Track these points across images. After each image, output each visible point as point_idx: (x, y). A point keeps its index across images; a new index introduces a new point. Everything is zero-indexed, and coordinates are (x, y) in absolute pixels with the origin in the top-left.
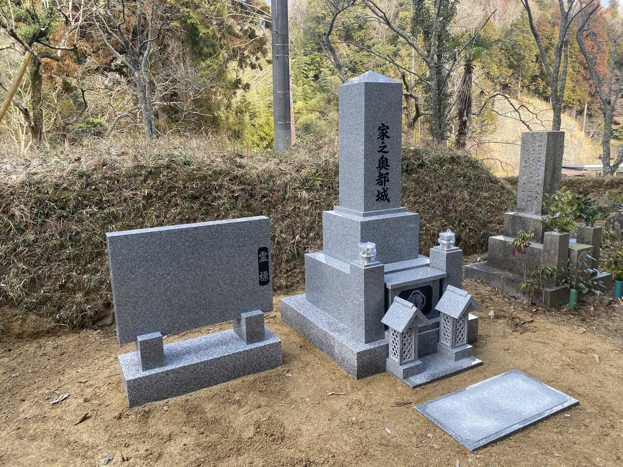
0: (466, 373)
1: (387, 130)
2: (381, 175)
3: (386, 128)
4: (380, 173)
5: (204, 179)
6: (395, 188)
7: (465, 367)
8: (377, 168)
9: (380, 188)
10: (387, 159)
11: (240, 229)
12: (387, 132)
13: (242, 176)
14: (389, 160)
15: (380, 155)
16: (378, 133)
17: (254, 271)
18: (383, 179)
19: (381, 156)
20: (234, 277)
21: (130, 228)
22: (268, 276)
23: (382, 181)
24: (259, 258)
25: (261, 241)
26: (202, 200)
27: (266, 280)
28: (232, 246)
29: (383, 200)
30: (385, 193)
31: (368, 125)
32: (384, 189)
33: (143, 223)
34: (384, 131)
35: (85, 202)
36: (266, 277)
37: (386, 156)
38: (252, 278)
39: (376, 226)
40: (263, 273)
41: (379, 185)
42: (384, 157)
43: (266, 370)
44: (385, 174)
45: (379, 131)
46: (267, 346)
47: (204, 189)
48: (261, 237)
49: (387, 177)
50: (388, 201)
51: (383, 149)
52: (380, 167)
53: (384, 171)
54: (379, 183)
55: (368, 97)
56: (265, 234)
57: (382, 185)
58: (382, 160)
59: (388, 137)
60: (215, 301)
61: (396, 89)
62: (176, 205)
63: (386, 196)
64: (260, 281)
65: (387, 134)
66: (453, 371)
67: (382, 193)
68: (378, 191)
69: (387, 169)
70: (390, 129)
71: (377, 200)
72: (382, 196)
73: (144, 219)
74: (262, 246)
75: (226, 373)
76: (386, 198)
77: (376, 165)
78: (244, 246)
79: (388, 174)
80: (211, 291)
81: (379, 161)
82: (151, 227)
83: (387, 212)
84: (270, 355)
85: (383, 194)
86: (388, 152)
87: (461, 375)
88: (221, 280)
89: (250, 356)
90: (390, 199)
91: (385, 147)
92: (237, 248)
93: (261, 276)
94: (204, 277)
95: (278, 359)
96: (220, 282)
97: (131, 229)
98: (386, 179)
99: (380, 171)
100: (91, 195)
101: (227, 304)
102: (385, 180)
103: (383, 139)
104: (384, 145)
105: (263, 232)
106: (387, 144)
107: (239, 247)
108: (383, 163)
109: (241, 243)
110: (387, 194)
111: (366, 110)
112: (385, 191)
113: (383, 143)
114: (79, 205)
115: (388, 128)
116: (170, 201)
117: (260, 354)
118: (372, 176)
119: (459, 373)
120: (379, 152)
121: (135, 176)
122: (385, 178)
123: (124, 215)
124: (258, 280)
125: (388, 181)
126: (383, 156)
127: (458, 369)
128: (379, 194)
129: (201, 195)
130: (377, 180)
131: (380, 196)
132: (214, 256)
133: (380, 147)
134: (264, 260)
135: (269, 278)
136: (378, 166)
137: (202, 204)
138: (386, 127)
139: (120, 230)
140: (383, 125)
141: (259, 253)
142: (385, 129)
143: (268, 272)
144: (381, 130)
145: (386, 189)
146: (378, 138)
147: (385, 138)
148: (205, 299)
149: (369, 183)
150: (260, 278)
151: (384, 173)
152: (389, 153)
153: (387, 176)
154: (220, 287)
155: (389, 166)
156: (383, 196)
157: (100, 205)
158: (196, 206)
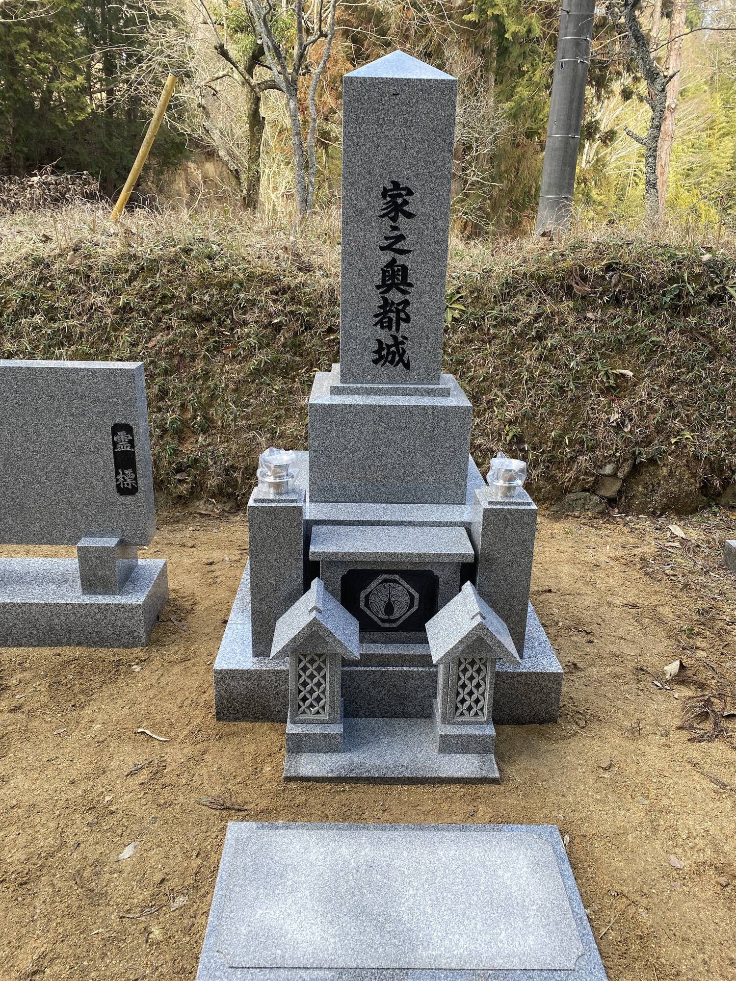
0: (439, 790)
1: (407, 198)
2: (386, 305)
3: (403, 192)
4: (385, 299)
5: (228, 286)
6: (428, 338)
7: (444, 775)
8: (378, 287)
9: (385, 336)
10: (404, 269)
11: (73, 383)
12: (406, 203)
13: (298, 287)
14: (410, 272)
15: (388, 256)
16: (382, 204)
17: (106, 466)
18: (393, 315)
19: (390, 259)
20: (65, 470)
21: (87, 357)
22: (135, 479)
23: (390, 319)
24: (115, 444)
25: (118, 411)
26: (215, 323)
27: (130, 487)
28: (59, 411)
29: (391, 362)
30: (398, 349)
31: (352, 184)
32: (395, 338)
33: (108, 351)
34: (400, 201)
35: (31, 307)
36: (129, 481)
37: (401, 260)
38: (102, 477)
39: (350, 417)
40: (124, 473)
41: (382, 327)
42: (398, 263)
43: (112, 646)
44: (399, 304)
45: (385, 198)
46: (113, 606)
47: (221, 304)
48: (116, 404)
49: (403, 310)
50: (407, 366)
51: (393, 243)
52: (385, 286)
53: (395, 296)
54: (381, 322)
55: (352, 115)
56: (126, 399)
57: (390, 328)
58: (393, 271)
59: (409, 215)
60: (31, 506)
61: (436, 94)
62: (170, 328)
63: (401, 356)
64: (118, 486)
65: (406, 208)
66: (407, 774)
67: (389, 347)
68: (380, 342)
69: (404, 292)
70: (417, 195)
71: (376, 362)
72: (389, 353)
73: (111, 344)
74: (119, 420)
75: (35, 632)
76: (401, 360)
77: (375, 279)
78: (84, 415)
79: (406, 303)
80: (24, 487)
81: (384, 272)
82: (118, 360)
83: (395, 392)
84: (119, 623)
85: (393, 349)
86: (408, 251)
87: (421, 789)
88: (42, 470)
89: (79, 615)
90: (412, 363)
91: (401, 238)
92: (68, 418)
93: (120, 477)
94: (8, 459)
95: (136, 634)
96: (39, 473)
97: (88, 359)
98: (403, 315)
99: (386, 295)
100: (41, 297)
101: (55, 516)
102: (399, 319)
103: (394, 219)
104: (396, 233)
105: (120, 394)
106: (405, 233)
107: (72, 415)
108: (393, 276)
109: (76, 408)
110: (404, 351)
111: (349, 146)
112: (397, 343)
113: (394, 228)
114: (22, 311)
115: (410, 193)
116: (159, 320)
117: (98, 617)
118: (362, 305)
119: (422, 783)
120: (382, 249)
121: (117, 271)
122: (398, 312)
123: (82, 334)
124: (114, 484)
125: (407, 320)
126: (394, 260)
127: (421, 774)
128: (381, 348)
129: (213, 314)
130: (376, 316)
131: (384, 352)
132: (24, 424)
133: (386, 238)
134: (123, 447)
135: (136, 484)
136: (380, 283)
137: (213, 332)
138: (403, 189)
139: (71, 358)
140: (396, 185)
141: (114, 433)
142: (401, 195)
143: (135, 472)
144: (390, 196)
145: (400, 339)
146: (381, 216)
147: (401, 218)
148: (12, 499)
149: (355, 320)
150: (117, 480)
151: (396, 301)
152: (411, 255)
153: (404, 308)
154: (39, 483)
155: (411, 285)
156: (394, 353)
157: (51, 314)
158: (200, 334)
